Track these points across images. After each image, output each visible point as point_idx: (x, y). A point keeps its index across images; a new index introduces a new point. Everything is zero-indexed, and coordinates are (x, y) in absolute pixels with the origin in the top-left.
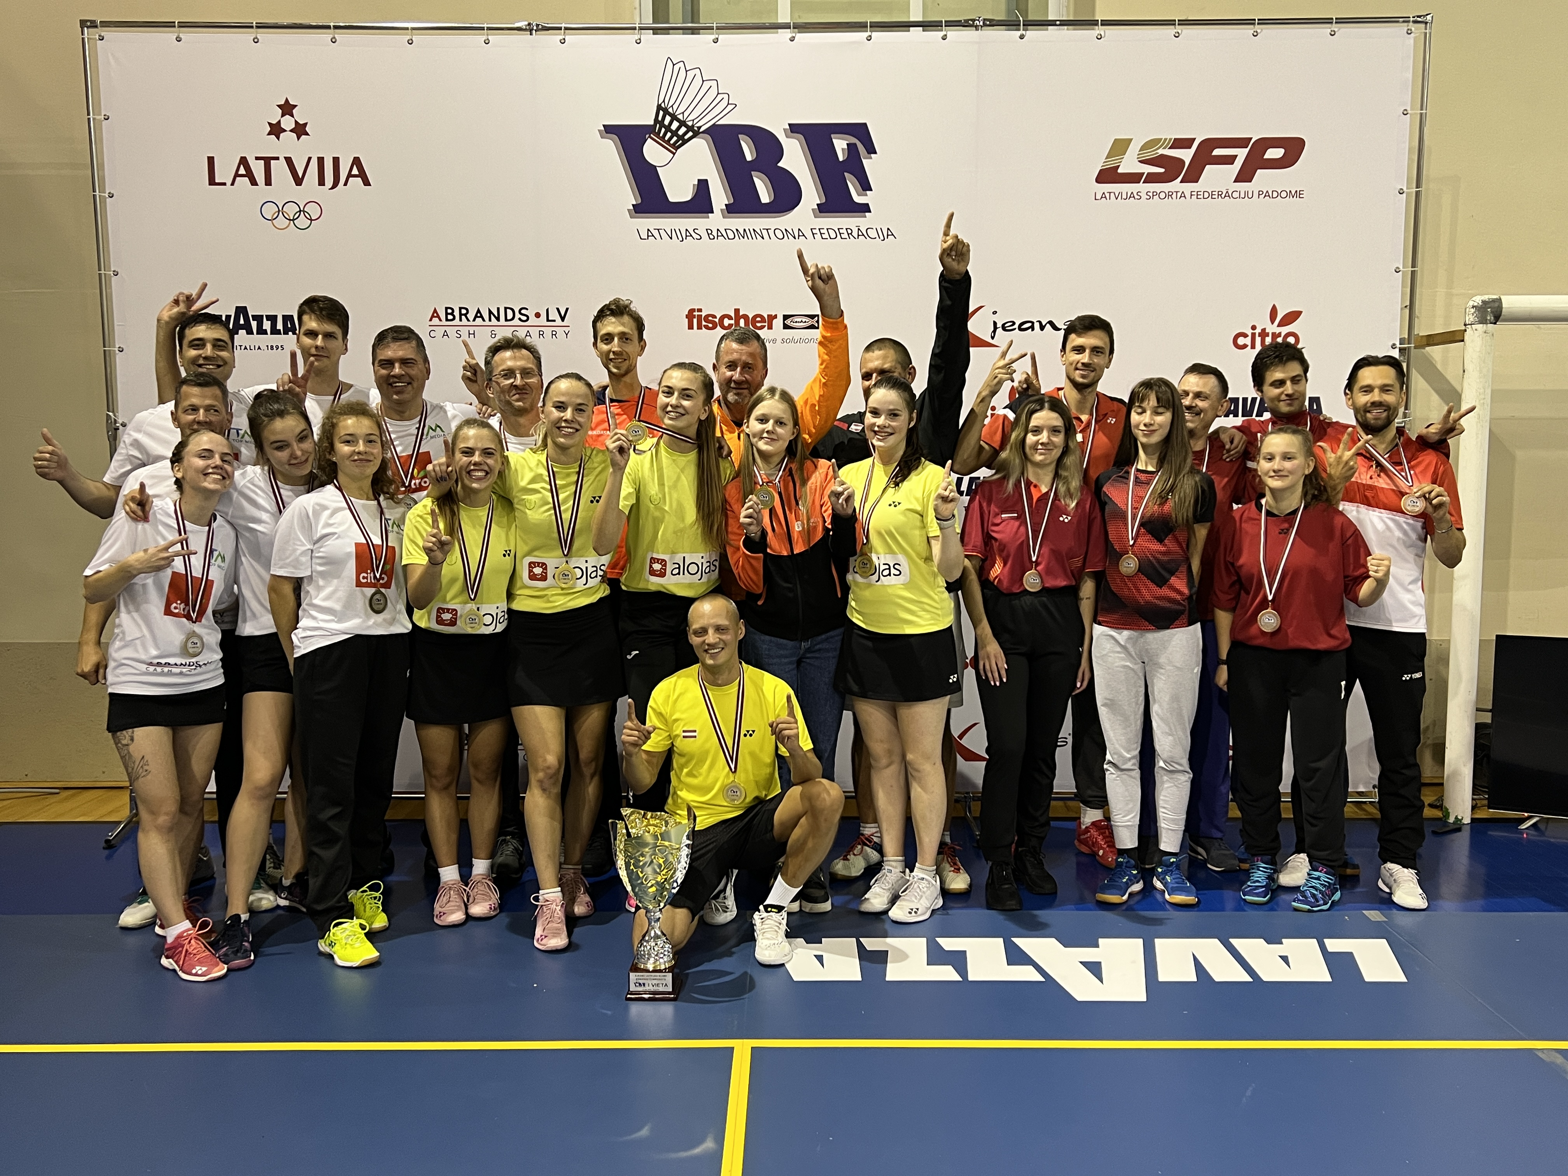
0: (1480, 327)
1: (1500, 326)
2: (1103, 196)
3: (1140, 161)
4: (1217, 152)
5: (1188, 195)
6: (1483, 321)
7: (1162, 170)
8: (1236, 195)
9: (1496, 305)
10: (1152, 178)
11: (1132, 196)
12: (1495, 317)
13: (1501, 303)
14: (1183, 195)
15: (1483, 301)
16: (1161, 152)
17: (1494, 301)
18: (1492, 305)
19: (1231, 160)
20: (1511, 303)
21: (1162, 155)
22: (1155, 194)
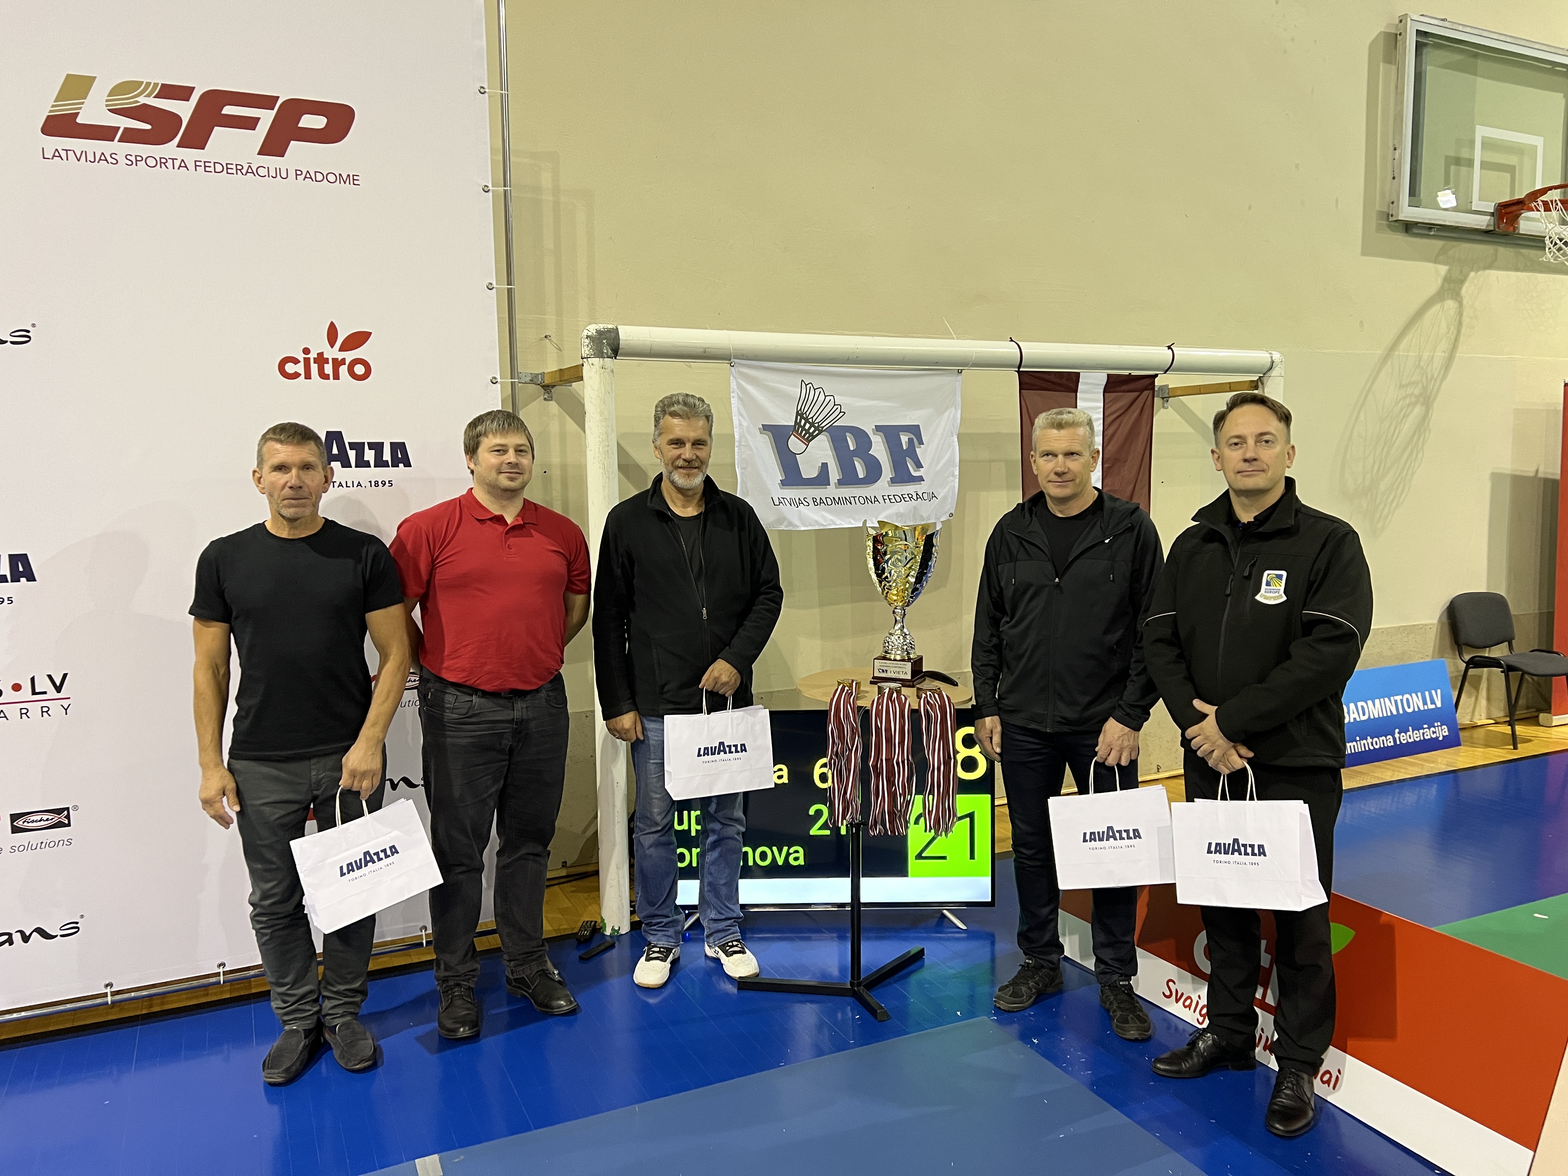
0: (596, 361)
1: (620, 361)
2: (56, 154)
3: (109, 110)
4: (228, 110)
5: (191, 166)
6: (600, 354)
7: (148, 127)
8: (262, 172)
9: (613, 335)
10: (130, 136)
11: (103, 158)
12: (612, 350)
13: (618, 334)
14: (183, 165)
15: (597, 331)
16: (142, 100)
17: (609, 331)
18: (608, 335)
19: (251, 124)
20: (629, 334)
21: (144, 105)
22: (138, 159)
